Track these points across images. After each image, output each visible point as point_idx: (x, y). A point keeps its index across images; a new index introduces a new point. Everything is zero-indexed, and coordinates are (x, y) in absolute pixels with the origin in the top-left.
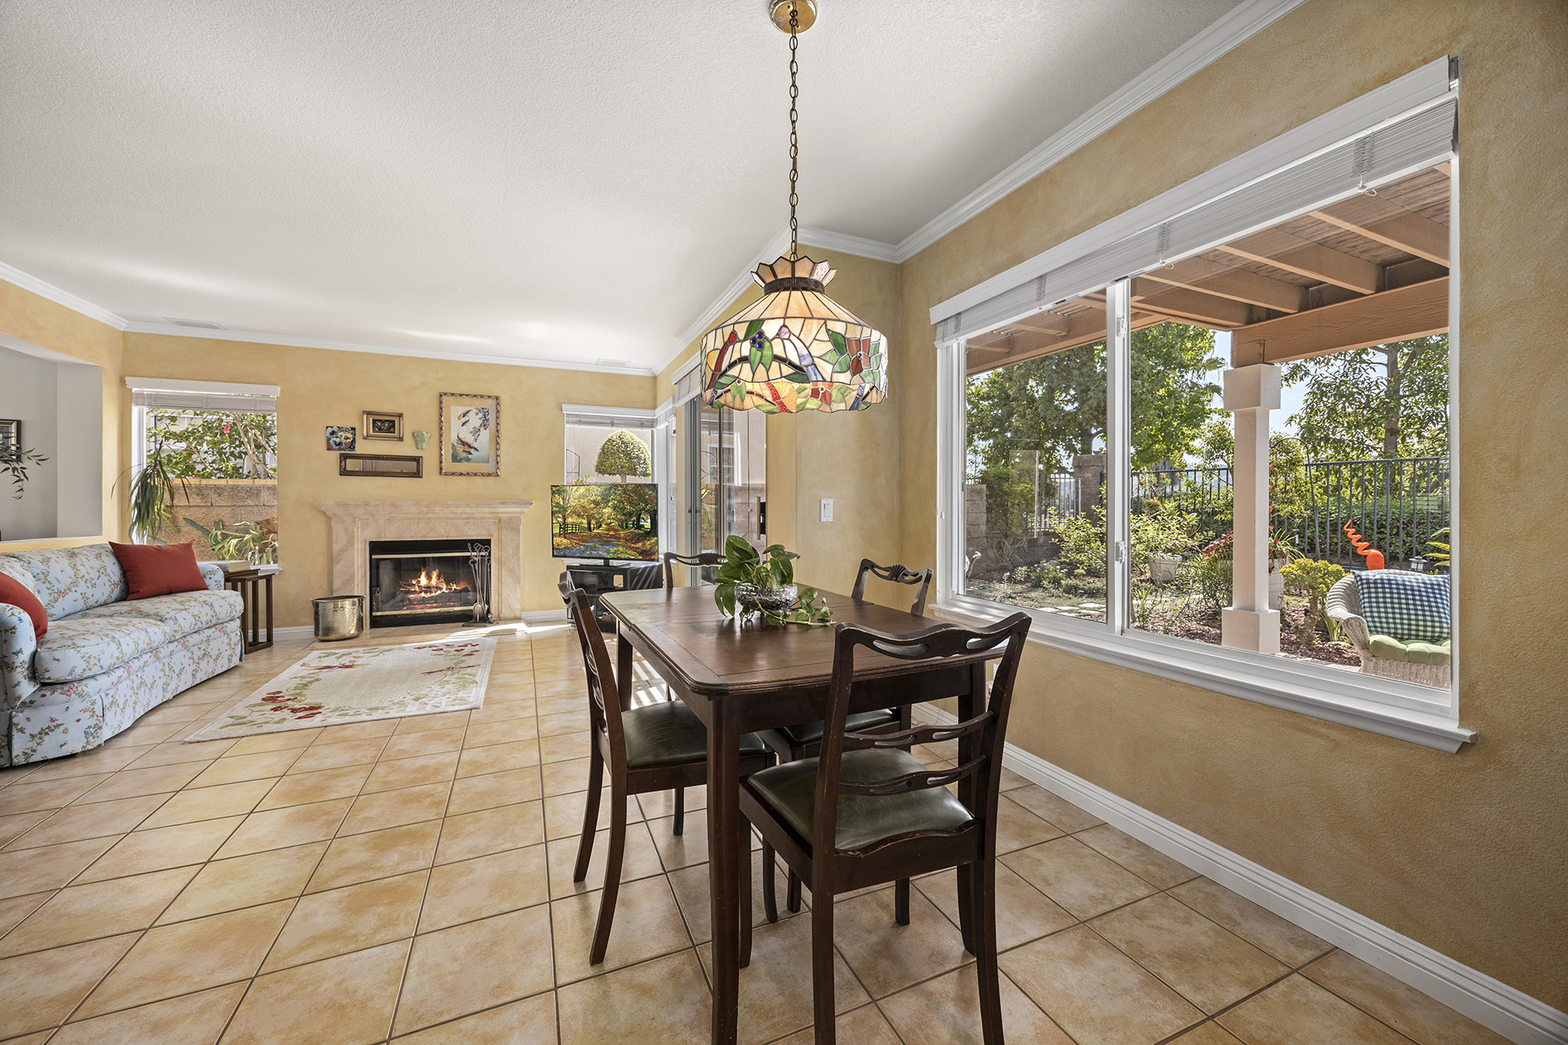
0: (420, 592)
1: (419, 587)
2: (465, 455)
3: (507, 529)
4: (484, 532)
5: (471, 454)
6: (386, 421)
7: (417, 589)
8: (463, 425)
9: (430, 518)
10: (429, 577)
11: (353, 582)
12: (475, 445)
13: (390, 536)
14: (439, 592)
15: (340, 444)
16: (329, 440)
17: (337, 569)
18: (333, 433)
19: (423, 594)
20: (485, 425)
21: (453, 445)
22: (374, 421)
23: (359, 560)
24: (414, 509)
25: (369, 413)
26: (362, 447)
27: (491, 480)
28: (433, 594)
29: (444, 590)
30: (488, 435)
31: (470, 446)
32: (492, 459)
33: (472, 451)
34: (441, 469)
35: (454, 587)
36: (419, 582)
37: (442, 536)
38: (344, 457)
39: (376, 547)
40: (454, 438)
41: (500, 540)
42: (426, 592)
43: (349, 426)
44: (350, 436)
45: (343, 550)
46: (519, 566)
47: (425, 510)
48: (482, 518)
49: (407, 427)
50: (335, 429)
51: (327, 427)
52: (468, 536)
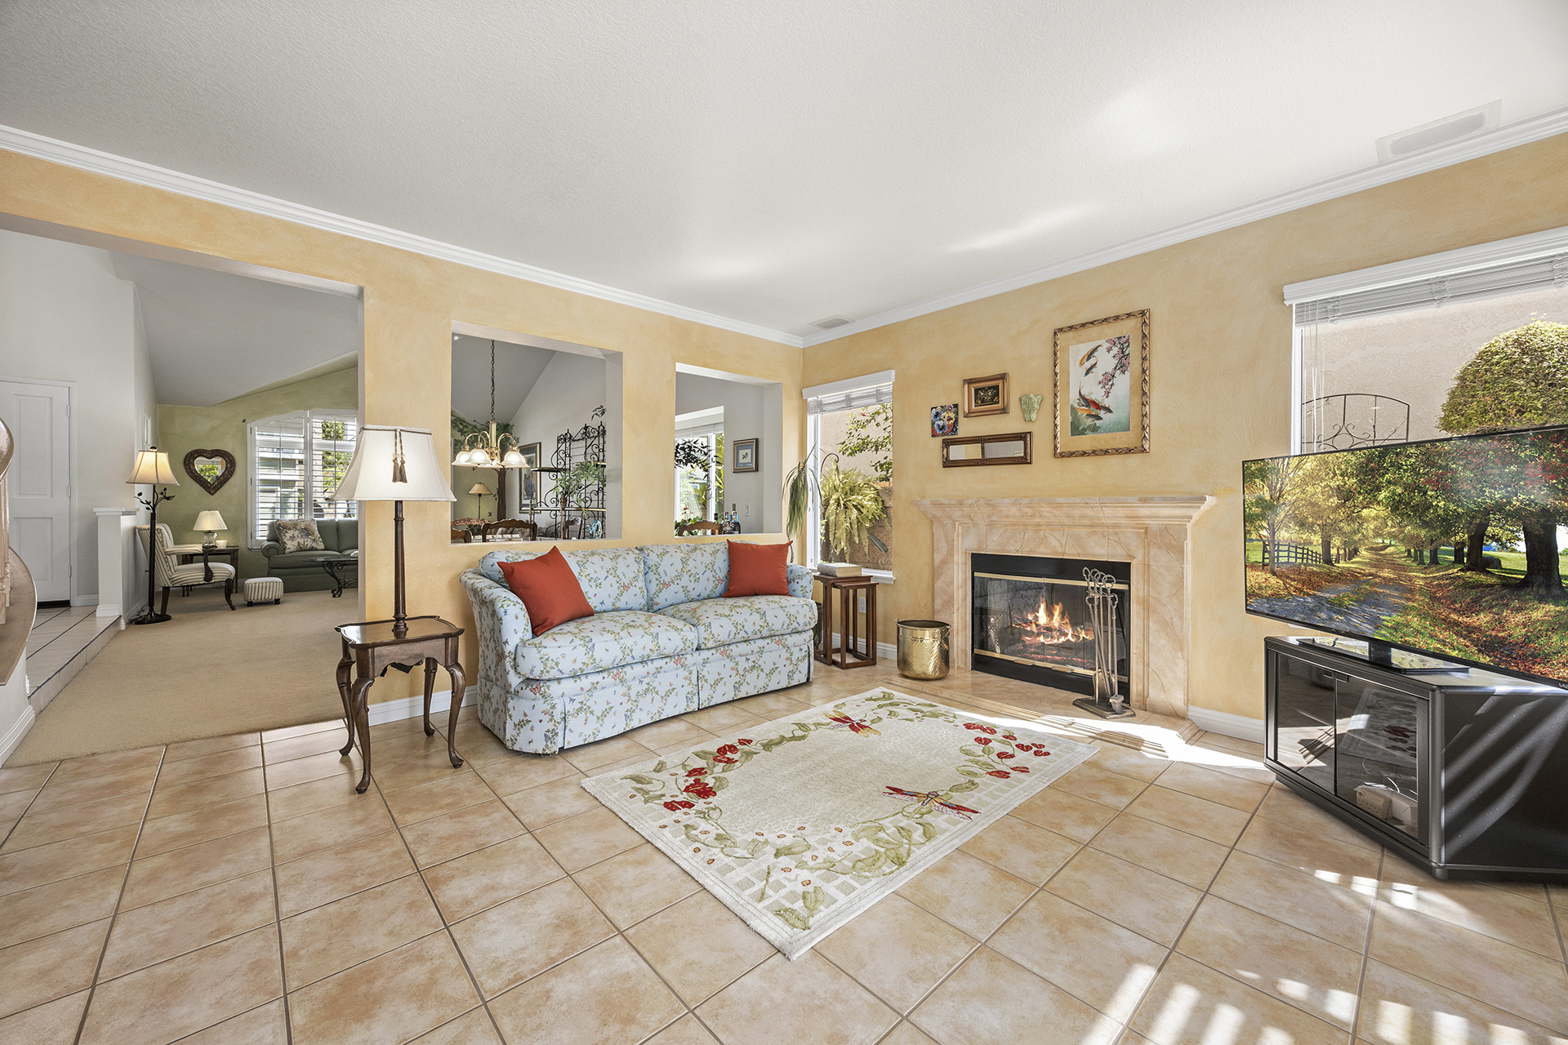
0: (1039, 635)
1: (1037, 625)
2: (1089, 421)
3: (1159, 547)
4: (1119, 550)
5: (1100, 418)
6: (989, 388)
7: (1034, 629)
8: (1087, 373)
9: (1039, 525)
10: (1050, 614)
11: (953, 604)
12: (1106, 403)
13: (992, 547)
14: (1063, 639)
15: (943, 427)
16: (933, 423)
17: (939, 584)
18: (937, 415)
19: (1042, 639)
20: (1122, 367)
21: (1073, 408)
22: (977, 391)
23: (960, 575)
24: (1014, 510)
25: (970, 382)
26: (967, 428)
27: (1134, 460)
28: (1055, 641)
29: (1069, 637)
30: (1128, 381)
31: (1098, 406)
32: (1134, 423)
33: (1102, 413)
34: (1055, 447)
35: (1083, 635)
36: (1036, 618)
37: (1056, 553)
38: (947, 444)
39: (981, 562)
40: (1074, 397)
41: (1147, 567)
42: (1046, 637)
43: (951, 403)
44: (952, 415)
45: (944, 562)
46: (1181, 618)
47: (1029, 511)
48: (1116, 526)
49: (1014, 392)
50: (939, 409)
51: (932, 409)
52: (1093, 555)
